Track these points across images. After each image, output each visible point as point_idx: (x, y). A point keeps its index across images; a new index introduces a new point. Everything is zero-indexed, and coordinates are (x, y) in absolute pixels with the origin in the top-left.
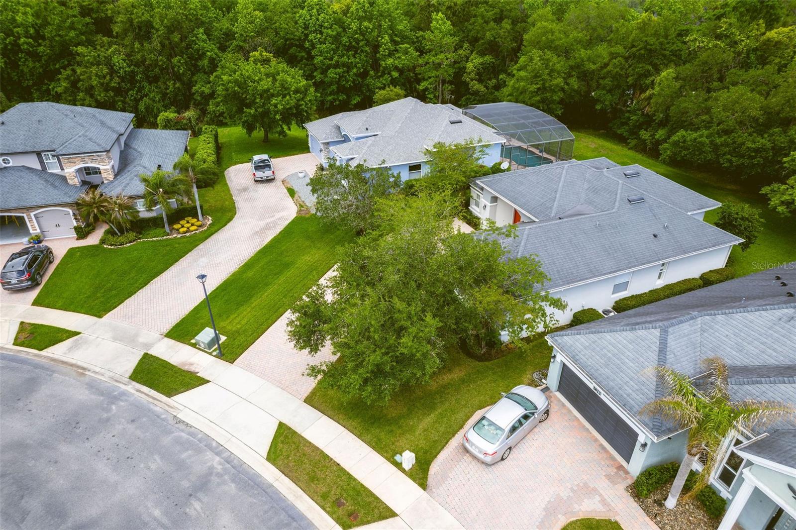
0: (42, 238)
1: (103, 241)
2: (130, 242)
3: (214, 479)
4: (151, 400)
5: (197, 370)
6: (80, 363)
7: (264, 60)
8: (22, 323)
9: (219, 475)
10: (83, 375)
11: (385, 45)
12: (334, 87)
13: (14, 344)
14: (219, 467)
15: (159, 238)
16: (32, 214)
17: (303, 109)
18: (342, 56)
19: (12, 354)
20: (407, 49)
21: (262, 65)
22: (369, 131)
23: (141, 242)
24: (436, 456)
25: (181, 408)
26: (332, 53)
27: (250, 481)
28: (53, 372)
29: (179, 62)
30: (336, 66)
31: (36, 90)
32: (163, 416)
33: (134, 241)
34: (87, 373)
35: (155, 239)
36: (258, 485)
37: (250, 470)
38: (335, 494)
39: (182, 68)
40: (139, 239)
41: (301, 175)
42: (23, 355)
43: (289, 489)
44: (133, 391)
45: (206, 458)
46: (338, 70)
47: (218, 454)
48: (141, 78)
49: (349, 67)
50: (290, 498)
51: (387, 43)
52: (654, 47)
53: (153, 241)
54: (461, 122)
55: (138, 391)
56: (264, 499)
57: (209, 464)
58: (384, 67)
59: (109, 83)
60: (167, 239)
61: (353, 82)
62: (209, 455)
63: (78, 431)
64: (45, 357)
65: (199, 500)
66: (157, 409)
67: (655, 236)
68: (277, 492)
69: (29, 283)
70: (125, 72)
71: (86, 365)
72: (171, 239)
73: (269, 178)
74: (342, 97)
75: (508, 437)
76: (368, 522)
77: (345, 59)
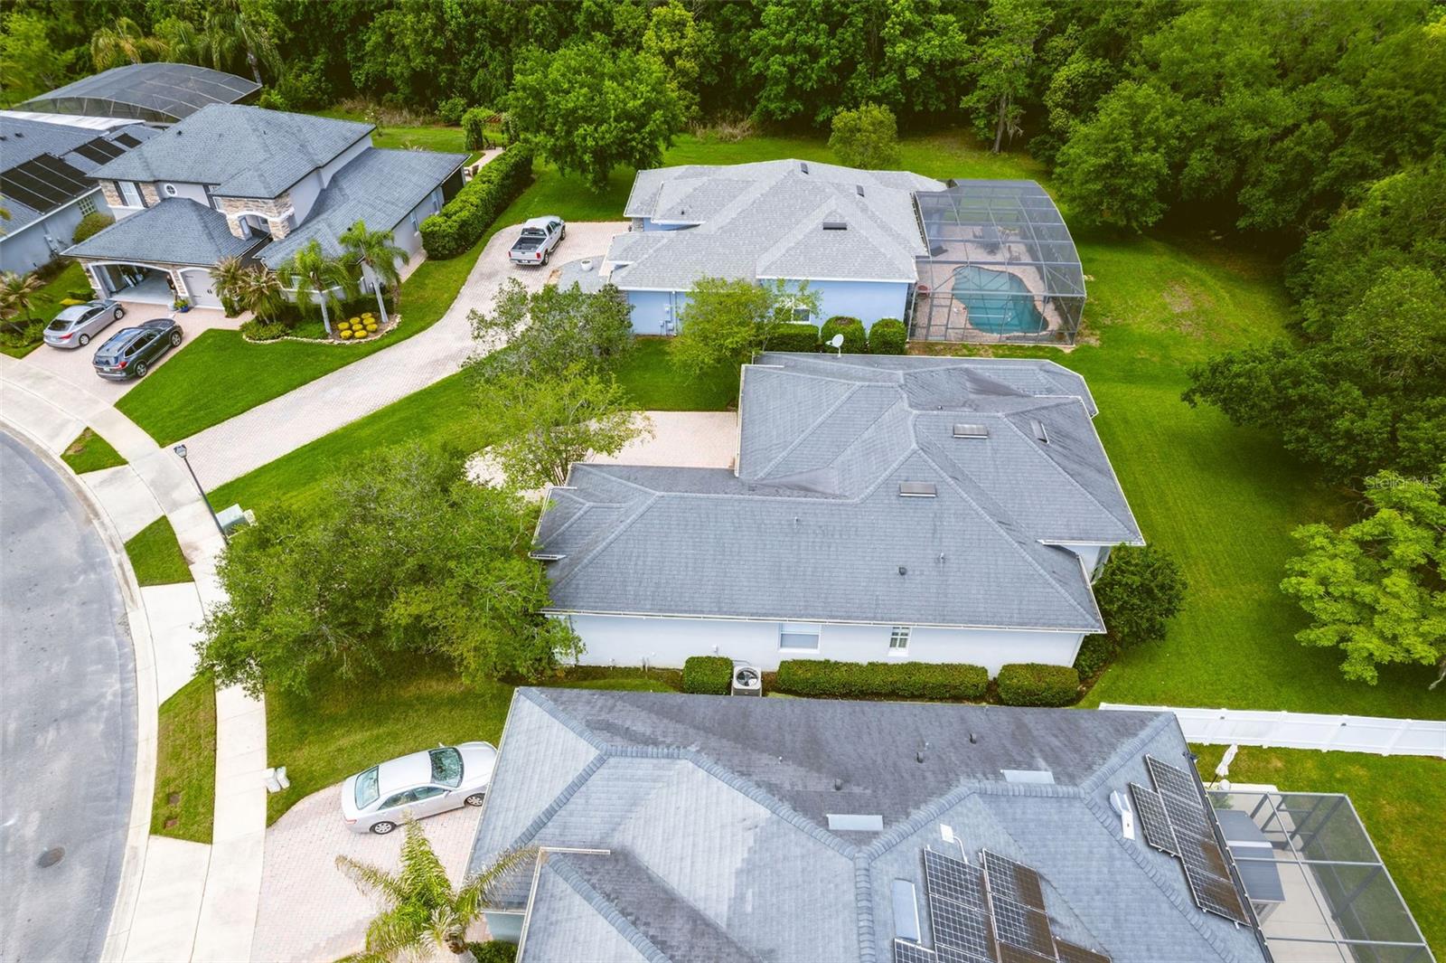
0: (191, 304)
1: (245, 328)
2: (273, 338)
3: (93, 711)
4: (122, 582)
5: (194, 560)
6: (98, 506)
7: (677, 23)
8: (88, 429)
9: (101, 709)
10: (89, 521)
11: (898, 16)
12: (780, 89)
13: (62, 457)
14: (110, 698)
15: (310, 340)
16: (179, 272)
17: (633, 147)
18: (806, 32)
19: (52, 468)
20: (947, 24)
21: (668, 31)
22: (685, 216)
23: (287, 340)
24: (318, 790)
25: (140, 603)
26: (785, 25)
28: (67, 507)
29: (537, 15)
30: (792, 49)
31: (351, 38)
32: (115, 609)
33: (278, 337)
34: (95, 522)
35: (305, 340)
38: (177, 786)
39: (540, 25)
40: (287, 335)
41: (585, 267)
42: (59, 475)
43: (148, 756)
44: (115, 564)
45: (108, 681)
46: (789, 59)
47: (123, 681)
48: (482, 35)
49: (814, 54)
50: (140, 767)
51: (902, 11)
52: (1395, 112)
53: (302, 343)
54: (845, 229)
55: (121, 565)
57: (104, 690)
58: (890, 58)
59: (431, 41)
60: (320, 345)
61: (821, 80)
62: (115, 677)
63: (29, 595)
64: (76, 485)
65: (58, 729)
66: (118, 597)
67: (902, 572)
69: (124, 374)
70: (459, 24)
71: (101, 511)
72: (325, 345)
73: (532, 263)
74: (797, 106)
75: (380, 808)
76: (177, 837)
77: (808, 39)
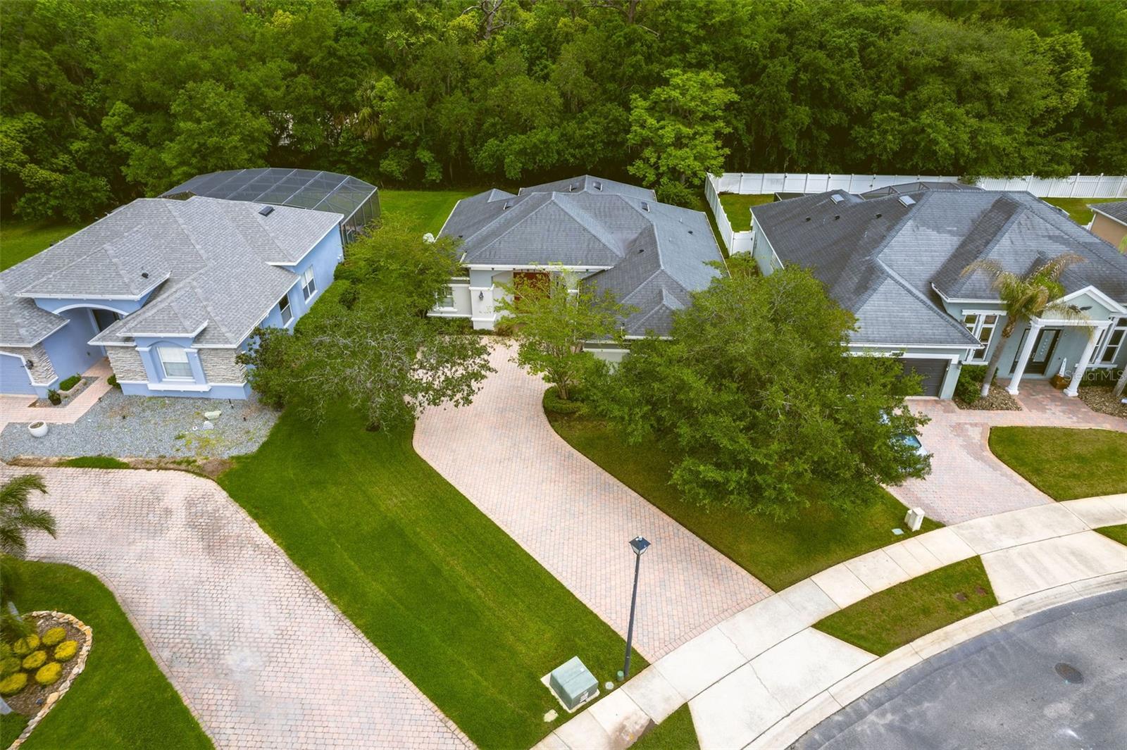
3: (914, 725)
5: (644, 721)
14: (889, 717)
27: (919, 683)
36: (927, 675)
37: (897, 679)
43: (933, 643)
45: (868, 732)
47: (861, 716)
50: (946, 645)
56: (951, 672)
57: (882, 730)
62: (860, 728)
68: (939, 657)
